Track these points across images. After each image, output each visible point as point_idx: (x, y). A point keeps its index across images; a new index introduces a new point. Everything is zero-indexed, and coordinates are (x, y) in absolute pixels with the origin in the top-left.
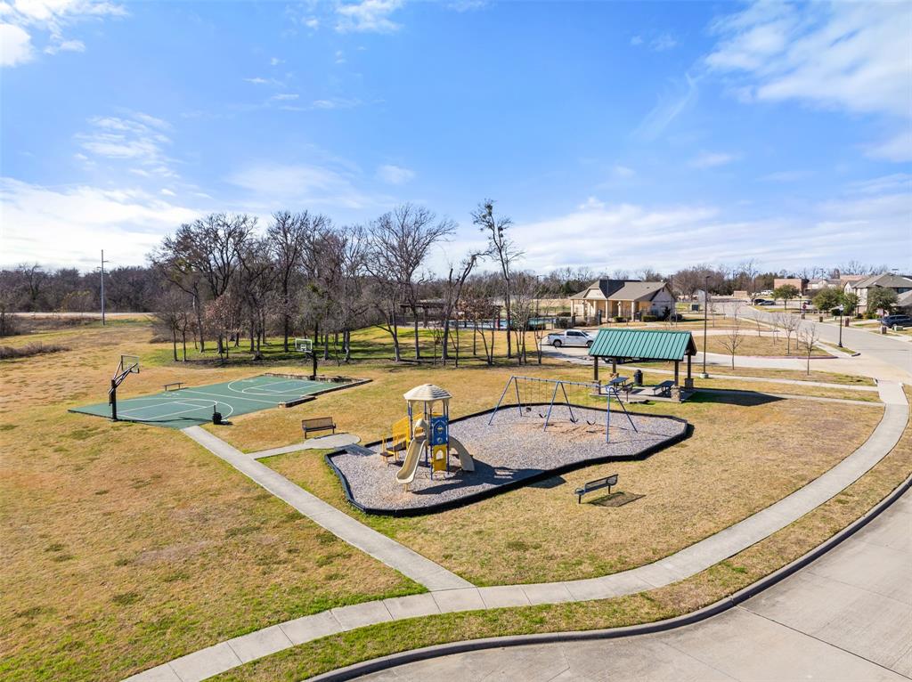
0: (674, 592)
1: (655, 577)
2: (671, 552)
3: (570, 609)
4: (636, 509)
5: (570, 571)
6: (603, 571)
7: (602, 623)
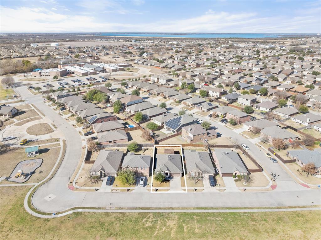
0: (50, 177)
1: (48, 177)
2: (48, 175)
3: (45, 181)
4: (44, 172)
5: (43, 179)
6: (45, 178)
7: (47, 181)
